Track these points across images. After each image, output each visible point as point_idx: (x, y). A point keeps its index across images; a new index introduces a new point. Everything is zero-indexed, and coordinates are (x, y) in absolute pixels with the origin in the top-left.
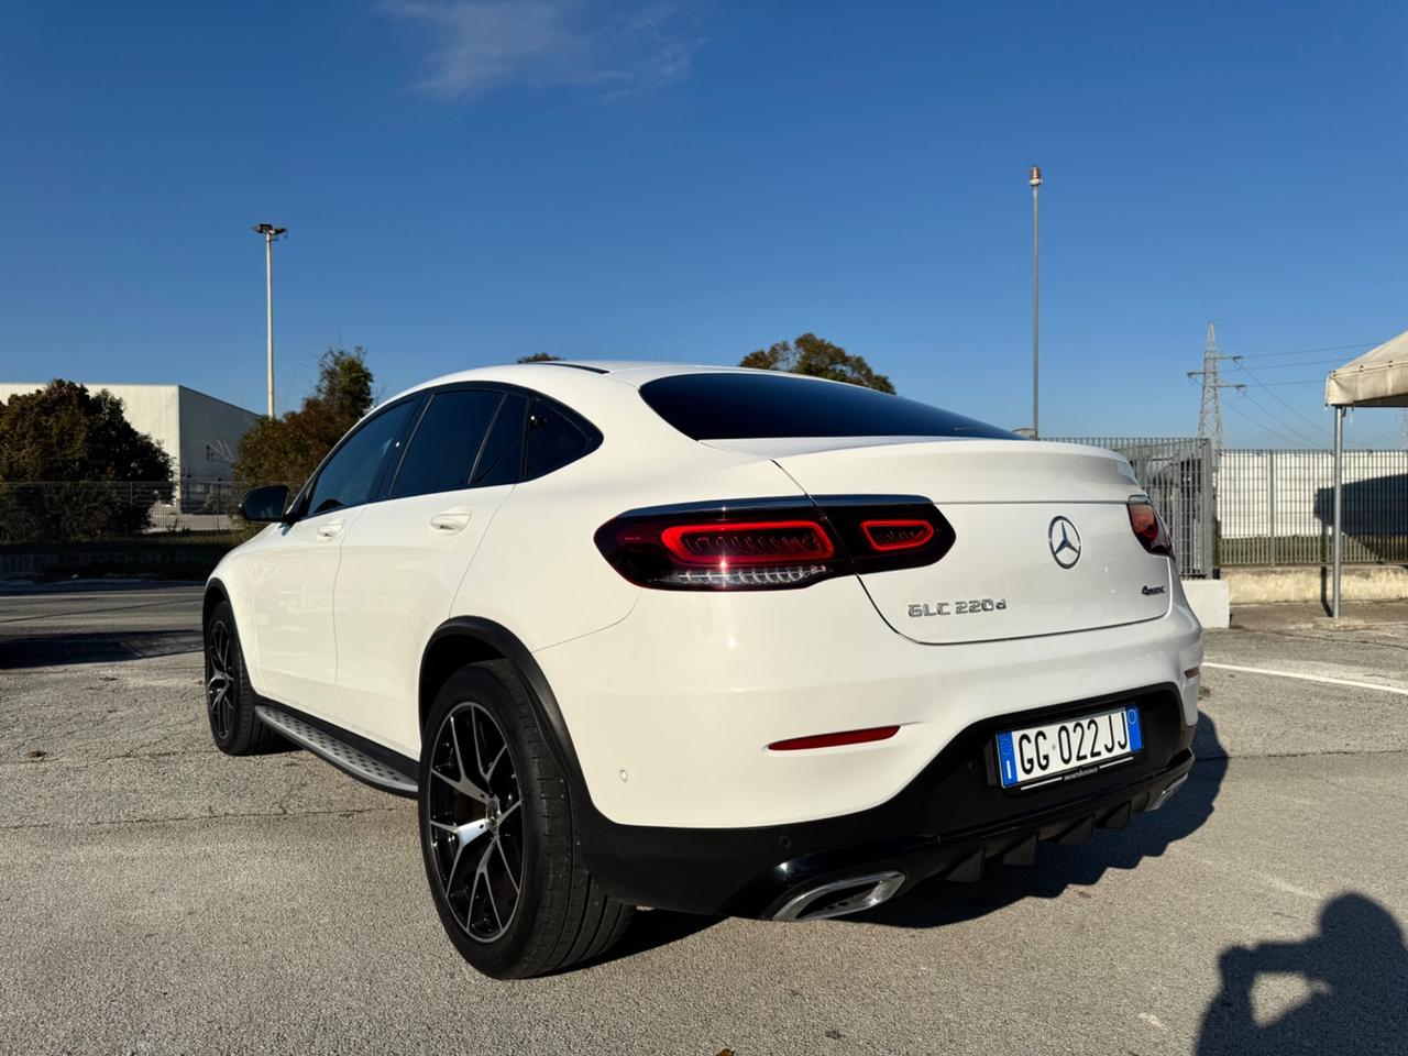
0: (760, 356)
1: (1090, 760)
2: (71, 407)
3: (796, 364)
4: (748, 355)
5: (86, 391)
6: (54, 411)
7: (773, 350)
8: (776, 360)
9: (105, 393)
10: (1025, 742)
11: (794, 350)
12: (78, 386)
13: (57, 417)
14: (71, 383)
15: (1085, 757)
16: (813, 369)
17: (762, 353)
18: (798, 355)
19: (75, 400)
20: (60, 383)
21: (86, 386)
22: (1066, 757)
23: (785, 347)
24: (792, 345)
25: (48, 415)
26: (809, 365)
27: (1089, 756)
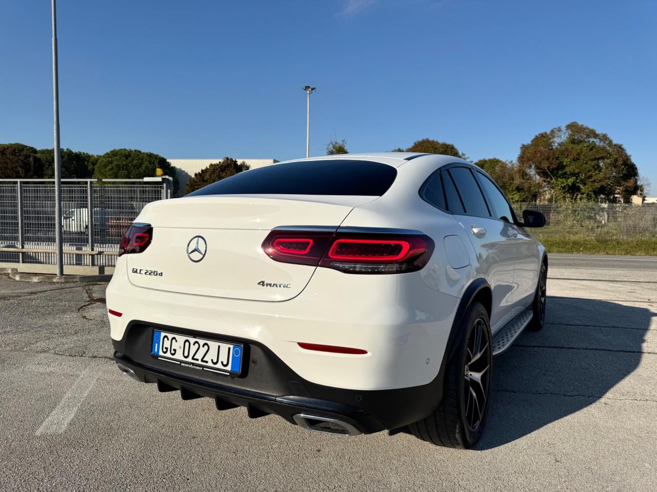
0: (544, 135)
1: (200, 362)
2: (231, 169)
3: (565, 138)
4: (537, 134)
5: (237, 162)
6: (225, 170)
7: (552, 131)
8: (554, 137)
9: (244, 163)
10: (166, 339)
11: (564, 131)
12: (234, 160)
13: (226, 173)
14: (231, 159)
15: (197, 360)
16: (576, 141)
17: (546, 133)
18: (567, 134)
19: (233, 166)
20: (227, 159)
21: (237, 160)
22: (186, 354)
23: (559, 130)
24: (563, 128)
25: (223, 172)
26: (573, 139)
27: (200, 360)
